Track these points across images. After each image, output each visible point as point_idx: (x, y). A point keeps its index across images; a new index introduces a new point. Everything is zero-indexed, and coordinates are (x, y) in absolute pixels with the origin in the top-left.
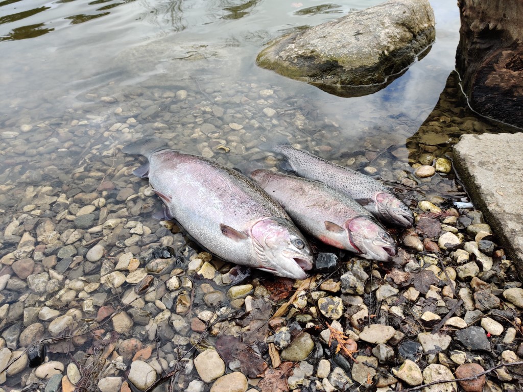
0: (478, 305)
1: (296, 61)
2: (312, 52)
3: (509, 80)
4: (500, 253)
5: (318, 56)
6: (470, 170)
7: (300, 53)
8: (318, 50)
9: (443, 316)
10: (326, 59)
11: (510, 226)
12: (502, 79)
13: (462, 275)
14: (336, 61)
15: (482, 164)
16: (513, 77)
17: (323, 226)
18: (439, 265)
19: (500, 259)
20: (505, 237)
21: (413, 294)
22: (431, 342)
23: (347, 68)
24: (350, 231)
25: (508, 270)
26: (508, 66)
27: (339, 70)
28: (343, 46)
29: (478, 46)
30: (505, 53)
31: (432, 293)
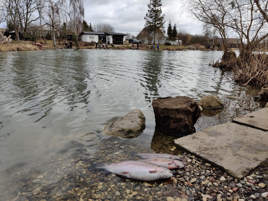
0: (203, 169)
1: (118, 132)
2: (122, 129)
3: (175, 126)
4: (199, 159)
5: (125, 129)
6: (182, 146)
7: (118, 130)
8: (124, 128)
9: (200, 173)
10: (128, 130)
11: (198, 153)
12: (173, 126)
13: (197, 166)
14: (131, 130)
15: (183, 144)
16: (175, 125)
17: (168, 165)
18: (192, 166)
19: (200, 160)
20: (198, 156)
21: (192, 172)
22: (202, 177)
23: (135, 131)
24: (174, 163)
25: (203, 162)
26: (173, 123)
27: (133, 132)
28: (131, 126)
29: (164, 120)
30: (171, 120)
31: (195, 170)
